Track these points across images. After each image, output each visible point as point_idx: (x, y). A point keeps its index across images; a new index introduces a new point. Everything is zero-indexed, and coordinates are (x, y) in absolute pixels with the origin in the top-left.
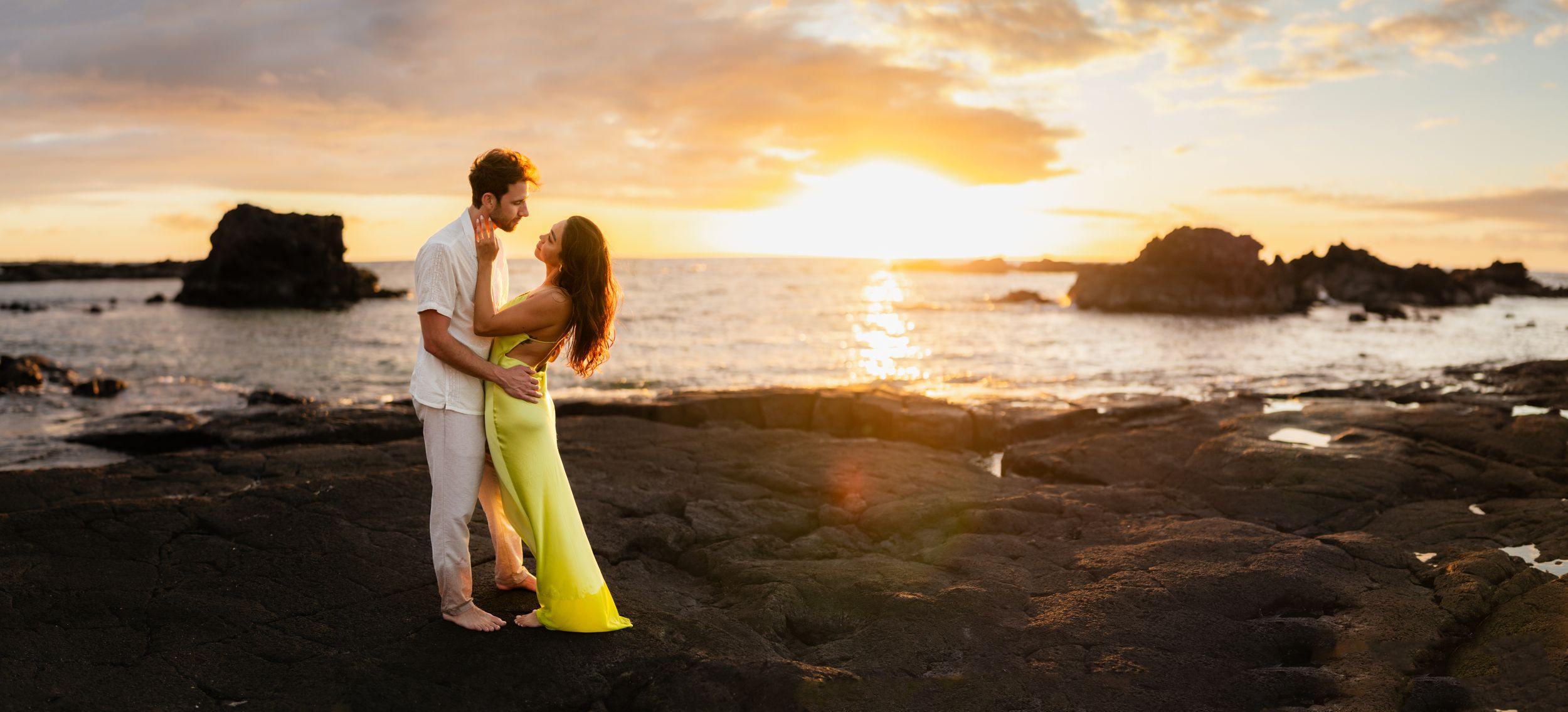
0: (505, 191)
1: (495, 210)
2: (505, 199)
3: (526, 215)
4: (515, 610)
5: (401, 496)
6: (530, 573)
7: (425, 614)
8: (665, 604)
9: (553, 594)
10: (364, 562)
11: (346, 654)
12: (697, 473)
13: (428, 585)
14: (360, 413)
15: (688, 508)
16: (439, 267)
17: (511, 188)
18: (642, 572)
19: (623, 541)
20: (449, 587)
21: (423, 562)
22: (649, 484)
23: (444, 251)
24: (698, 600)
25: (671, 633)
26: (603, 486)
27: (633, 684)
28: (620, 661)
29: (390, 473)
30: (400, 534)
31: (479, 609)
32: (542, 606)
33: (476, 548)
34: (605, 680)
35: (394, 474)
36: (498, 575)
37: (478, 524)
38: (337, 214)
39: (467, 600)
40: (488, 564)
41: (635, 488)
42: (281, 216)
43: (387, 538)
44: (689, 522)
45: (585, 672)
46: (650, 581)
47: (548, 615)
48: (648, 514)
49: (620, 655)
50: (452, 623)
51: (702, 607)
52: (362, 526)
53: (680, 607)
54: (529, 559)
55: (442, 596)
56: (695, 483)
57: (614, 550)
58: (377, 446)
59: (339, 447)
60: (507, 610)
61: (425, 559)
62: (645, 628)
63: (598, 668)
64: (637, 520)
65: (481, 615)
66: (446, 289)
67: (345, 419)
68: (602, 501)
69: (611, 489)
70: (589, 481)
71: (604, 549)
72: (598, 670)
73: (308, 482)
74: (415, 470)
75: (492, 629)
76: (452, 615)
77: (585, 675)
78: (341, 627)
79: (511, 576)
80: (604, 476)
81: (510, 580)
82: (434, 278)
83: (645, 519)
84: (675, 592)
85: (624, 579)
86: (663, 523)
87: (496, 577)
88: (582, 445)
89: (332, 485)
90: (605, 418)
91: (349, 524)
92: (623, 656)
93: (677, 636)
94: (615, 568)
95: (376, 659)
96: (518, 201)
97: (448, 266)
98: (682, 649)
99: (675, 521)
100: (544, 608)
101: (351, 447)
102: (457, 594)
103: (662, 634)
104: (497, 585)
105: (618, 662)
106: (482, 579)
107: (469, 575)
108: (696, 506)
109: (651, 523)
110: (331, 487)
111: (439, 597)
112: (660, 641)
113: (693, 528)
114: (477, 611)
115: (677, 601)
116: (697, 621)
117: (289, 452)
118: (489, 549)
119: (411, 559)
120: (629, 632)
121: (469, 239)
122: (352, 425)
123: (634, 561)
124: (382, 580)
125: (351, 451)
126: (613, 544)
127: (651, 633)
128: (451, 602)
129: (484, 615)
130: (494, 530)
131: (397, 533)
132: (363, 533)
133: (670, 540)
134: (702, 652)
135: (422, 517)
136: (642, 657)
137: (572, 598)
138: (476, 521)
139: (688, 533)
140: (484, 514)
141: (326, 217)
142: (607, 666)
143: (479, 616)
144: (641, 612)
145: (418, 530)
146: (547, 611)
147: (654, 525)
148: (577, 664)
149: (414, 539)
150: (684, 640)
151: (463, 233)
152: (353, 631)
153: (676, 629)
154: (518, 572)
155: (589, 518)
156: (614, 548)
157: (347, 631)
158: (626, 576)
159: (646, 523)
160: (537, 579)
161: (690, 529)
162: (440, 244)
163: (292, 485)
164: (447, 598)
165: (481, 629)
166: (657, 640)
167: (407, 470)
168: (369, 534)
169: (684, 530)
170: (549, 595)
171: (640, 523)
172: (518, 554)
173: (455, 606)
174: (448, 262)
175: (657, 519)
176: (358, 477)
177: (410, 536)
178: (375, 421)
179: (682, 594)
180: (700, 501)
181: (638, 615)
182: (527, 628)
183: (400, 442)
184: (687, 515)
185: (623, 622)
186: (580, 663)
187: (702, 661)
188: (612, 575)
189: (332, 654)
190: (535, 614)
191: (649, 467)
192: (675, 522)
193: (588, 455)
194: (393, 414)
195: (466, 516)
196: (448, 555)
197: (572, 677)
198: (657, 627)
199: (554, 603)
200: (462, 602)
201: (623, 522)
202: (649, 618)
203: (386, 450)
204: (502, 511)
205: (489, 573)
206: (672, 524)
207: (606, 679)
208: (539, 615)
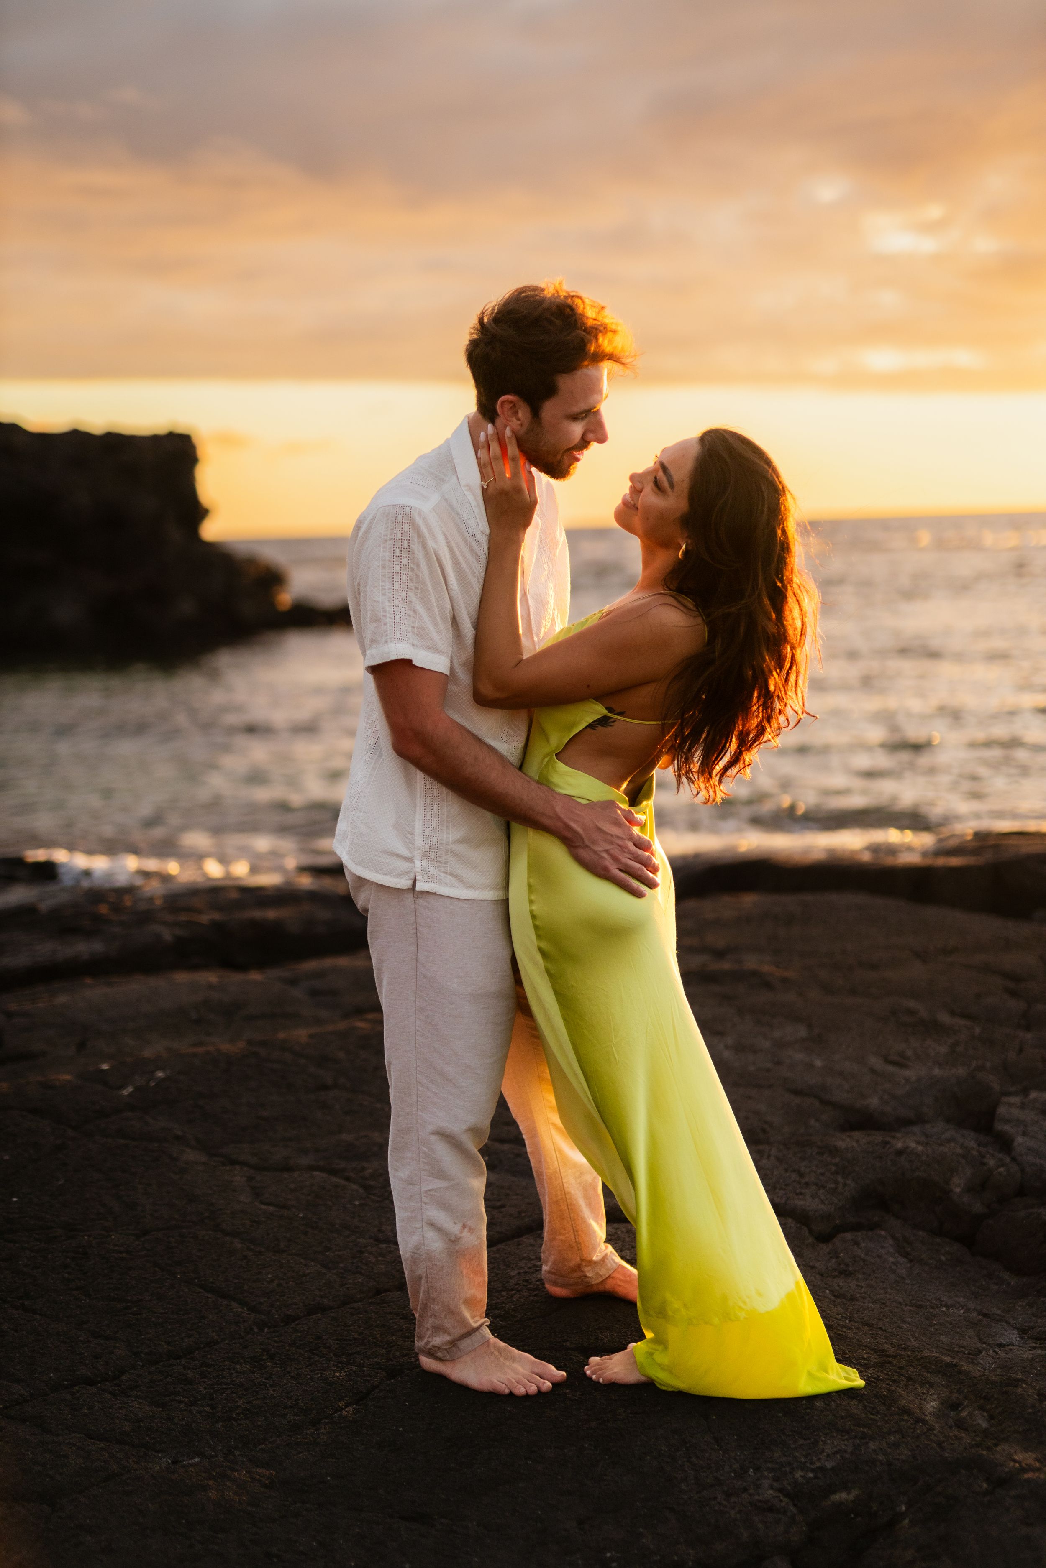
0: (551, 391)
1: (528, 432)
2: (550, 410)
3: (602, 439)
4: (585, 1344)
5: (325, 1088)
6: (622, 1258)
7: (378, 1360)
8: (942, 1338)
9: (670, 1313)
10: (238, 1244)
11: (191, 1465)
12: (1028, 1028)
13: (386, 1291)
14: (234, 895)
15: (1002, 1110)
16: (405, 561)
17: (564, 382)
18: (892, 1259)
19: (845, 1185)
20: (434, 1295)
21: (377, 1240)
22: (909, 1053)
23: (412, 523)
24: (1023, 1331)
25: (955, 1406)
26: (799, 1056)
27: (859, 1519)
28: (829, 1466)
29: (301, 1034)
30: (324, 1175)
31: (502, 1344)
32: (649, 1335)
33: (498, 1204)
34: (792, 1508)
35: (311, 1036)
36: (550, 1264)
37: (506, 1147)
38: (180, 429)
39: (475, 1325)
40: (527, 1239)
41: (875, 1062)
42: (46, 440)
43: (292, 1186)
44: (1005, 1144)
45: (745, 1490)
46: (908, 1281)
47: (662, 1358)
48: (903, 1123)
49: (828, 1450)
50: (441, 1378)
51: (1035, 1348)
52: (233, 1162)
53: (979, 1345)
54: (623, 1227)
55: (417, 1315)
56: (1021, 1050)
57: (823, 1207)
58: (273, 973)
59: (182, 977)
60: (568, 1344)
61: (380, 1231)
62: (889, 1391)
63: (776, 1479)
64: (878, 1137)
65: (507, 1358)
66: (429, 609)
67: (199, 912)
68: (797, 1093)
69: (818, 1063)
70: (767, 1044)
71: (799, 1203)
72: (776, 1484)
73: (105, 1067)
74: (360, 1024)
75: (533, 1389)
76: (441, 1360)
77: (745, 1495)
78: (180, 1402)
79: (579, 1267)
80: (802, 1032)
81: (575, 1275)
82: (397, 586)
83: (899, 1135)
84: (968, 1310)
85: (845, 1274)
86: (941, 1145)
87: (545, 1268)
88: (751, 962)
89: (163, 1069)
90: (809, 898)
91: (203, 1158)
92: (836, 1453)
93: (970, 1415)
94: (825, 1248)
95: (260, 1471)
96: (581, 413)
97: (427, 554)
98: (978, 1445)
99: (970, 1140)
100: (653, 1341)
101: (211, 977)
102: (453, 1313)
103: (932, 1405)
104: (547, 1286)
105: (822, 1469)
106: (513, 1274)
107: (479, 1265)
108: (1023, 1106)
109: (913, 1145)
110: (160, 1074)
111: (411, 1319)
112: (924, 1422)
113: (1014, 1159)
114: (499, 1349)
115: (971, 1332)
116: (1018, 1380)
117: (62, 999)
118: (529, 1204)
119: (347, 1233)
120: (852, 1398)
121: (468, 493)
122: (217, 926)
123: (870, 1233)
124: (279, 1285)
125: (210, 987)
126: (821, 1192)
127: (902, 1402)
128: (438, 1329)
129: (513, 1359)
130: (540, 1161)
131: (316, 1173)
132: (238, 1178)
133: (958, 1185)
134: (1027, 1455)
135: (376, 1134)
136: (881, 1457)
137: (716, 1321)
138: (502, 1141)
139: (1001, 1169)
140: (514, 1123)
141: (155, 440)
142: (797, 1475)
143: (502, 1359)
144: (882, 1353)
145: (365, 1164)
146: (660, 1347)
147: (920, 1148)
148: (727, 1468)
149: (354, 1187)
150: (985, 1425)
151: (455, 478)
152: (208, 1409)
153: (966, 1397)
154: (595, 1258)
155: (764, 1131)
156: (822, 1202)
157: (195, 1409)
158: (850, 1269)
159: (900, 1145)
160: (639, 1274)
161: (1008, 1160)
162: (403, 506)
163: (68, 1077)
164: (429, 1323)
165: (507, 1391)
166: (918, 1420)
167: (342, 1026)
168: (250, 1179)
169: (992, 1163)
170: (662, 1312)
171: (887, 1143)
172: (597, 1220)
173: (447, 1338)
174: (424, 546)
175: (927, 1136)
176: (226, 1047)
177: (348, 1179)
178: (271, 914)
179: (986, 1315)
180: (1033, 1095)
181: (875, 1359)
182: (613, 1386)
183: (328, 962)
184: (999, 1126)
185: (843, 1374)
186: (736, 1466)
187: (1026, 1476)
188: (817, 1265)
189: (157, 1468)
190: (632, 1355)
191: (910, 1012)
192: (972, 1144)
193: (766, 984)
194: (313, 896)
195: (474, 1131)
196: (432, 1224)
197: (715, 1498)
198: (920, 1390)
199: (673, 1333)
200: (464, 1331)
201: (844, 1142)
202: (901, 1368)
203: (293, 982)
204: (556, 1119)
205: (530, 1259)
206: (962, 1146)
207: (795, 1505)
208: (640, 1357)
